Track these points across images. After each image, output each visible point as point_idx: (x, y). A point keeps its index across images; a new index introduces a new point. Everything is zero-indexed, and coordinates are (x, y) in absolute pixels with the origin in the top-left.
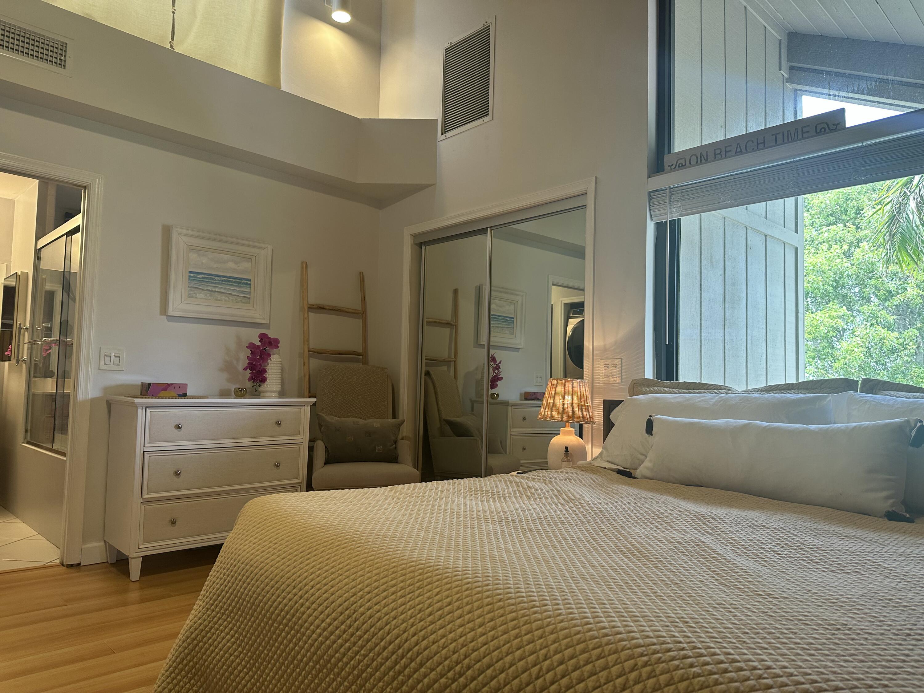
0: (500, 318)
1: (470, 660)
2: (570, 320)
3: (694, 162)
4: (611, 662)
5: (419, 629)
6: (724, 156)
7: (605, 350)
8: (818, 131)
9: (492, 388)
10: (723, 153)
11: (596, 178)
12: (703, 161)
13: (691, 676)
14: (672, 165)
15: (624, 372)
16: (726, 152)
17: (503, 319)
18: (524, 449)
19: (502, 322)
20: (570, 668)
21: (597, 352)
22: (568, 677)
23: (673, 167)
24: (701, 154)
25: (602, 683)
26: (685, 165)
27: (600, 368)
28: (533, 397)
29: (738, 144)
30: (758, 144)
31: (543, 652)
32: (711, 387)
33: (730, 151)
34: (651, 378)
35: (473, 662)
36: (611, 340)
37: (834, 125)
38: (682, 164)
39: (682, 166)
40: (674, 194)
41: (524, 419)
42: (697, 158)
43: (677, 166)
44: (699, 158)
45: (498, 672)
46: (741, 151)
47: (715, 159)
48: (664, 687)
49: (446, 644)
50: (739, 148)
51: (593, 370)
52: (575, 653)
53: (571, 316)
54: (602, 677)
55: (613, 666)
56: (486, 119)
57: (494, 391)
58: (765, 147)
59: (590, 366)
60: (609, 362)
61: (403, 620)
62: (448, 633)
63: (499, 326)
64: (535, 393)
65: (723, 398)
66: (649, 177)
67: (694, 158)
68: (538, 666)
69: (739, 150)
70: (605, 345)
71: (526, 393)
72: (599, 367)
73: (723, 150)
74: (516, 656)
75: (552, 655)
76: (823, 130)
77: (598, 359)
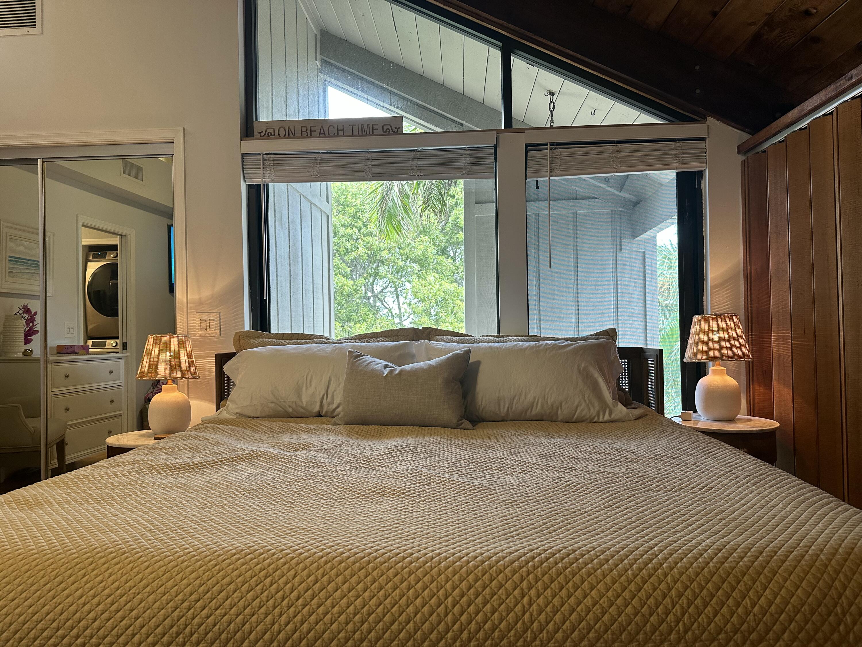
0: (30, 262)
1: (369, 623)
2: (89, 264)
3: (282, 134)
4: (503, 580)
5: (291, 616)
6: (309, 135)
7: (200, 303)
8: (385, 131)
9: (26, 344)
10: (309, 132)
11: (184, 128)
12: (291, 135)
13: (562, 571)
14: (262, 132)
15: (223, 325)
16: (311, 131)
17: (33, 264)
18: (67, 409)
19: (32, 267)
20: (472, 597)
21: (192, 305)
22: (473, 604)
23: (262, 134)
24: (289, 127)
25: (505, 599)
26: (274, 135)
27: (195, 321)
28: (68, 351)
29: (322, 127)
30: (338, 130)
31: (442, 592)
32: (313, 337)
33: (315, 131)
34: (248, 330)
35: (374, 625)
36: (206, 293)
37: (396, 128)
38: (271, 133)
39: (271, 135)
40: (266, 160)
41: (67, 376)
42: (285, 130)
43: (267, 135)
44: (287, 131)
45: (404, 624)
46: (324, 133)
47: (302, 137)
48: (551, 585)
49: (333, 619)
50: (322, 130)
51: (188, 324)
52: (470, 584)
53: (91, 259)
54: (502, 594)
55: (506, 583)
56: (31, 30)
57: (28, 346)
58: (344, 136)
59: (185, 320)
60: (205, 316)
61: (266, 614)
62: (330, 609)
63: (29, 271)
64: (71, 347)
65: (337, 347)
66: (241, 140)
67: (282, 130)
68: (443, 605)
69: (322, 132)
70: (200, 298)
71: (58, 346)
72: (193, 320)
73: (309, 129)
74: (417, 605)
75: (451, 592)
76: (388, 131)
77: (193, 312)
